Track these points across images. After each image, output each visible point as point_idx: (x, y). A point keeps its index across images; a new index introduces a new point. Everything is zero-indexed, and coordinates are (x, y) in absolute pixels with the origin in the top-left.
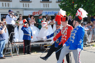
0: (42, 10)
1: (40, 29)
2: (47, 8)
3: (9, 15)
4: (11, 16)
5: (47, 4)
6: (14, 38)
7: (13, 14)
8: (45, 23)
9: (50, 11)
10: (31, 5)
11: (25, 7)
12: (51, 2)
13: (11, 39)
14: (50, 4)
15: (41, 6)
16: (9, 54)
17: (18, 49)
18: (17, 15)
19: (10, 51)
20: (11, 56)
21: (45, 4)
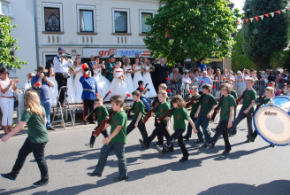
0: (115, 48)
1: (111, 80)
2: (124, 44)
5: (124, 37)
9: (129, 50)
10: (96, 40)
11: (86, 43)
12: (130, 34)
13: (62, 98)
14: (129, 38)
15: (114, 40)
19: (60, 118)
20: (63, 127)
21: (120, 37)
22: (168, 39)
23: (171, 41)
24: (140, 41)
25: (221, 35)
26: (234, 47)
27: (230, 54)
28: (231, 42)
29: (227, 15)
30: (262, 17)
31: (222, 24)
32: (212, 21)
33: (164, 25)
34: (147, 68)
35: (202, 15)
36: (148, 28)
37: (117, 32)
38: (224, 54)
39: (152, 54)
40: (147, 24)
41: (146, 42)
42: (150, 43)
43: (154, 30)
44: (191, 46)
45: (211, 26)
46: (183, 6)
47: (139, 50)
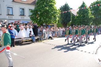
0: (20, 20)
5: (23, 17)
8: (22, 27)
9: (25, 21)
12: (25, 16)
15: (20, 18)
21: (22, 17)
22: (38, 17)
23: (39, 18)
24: (29, 18)
25: (55, 17)
26: (58, 20)
27: (57, 22)
28: (58, 19)
29: (56, 10)
30: (66, 12)
31: (55, 12)
32: (52, 12)
33: (37, 13)
34: (31, 27)
35: (49, 10)
36: (31, 14)
37: (21, 15)
38: (55, 22)
39: (32, 22)
40: (31, 12)
41: (31, 18)
42: (32, 18)
43: (33, 14)
44: (45, 19)
45: (51, 13)
46: (43, 7)
47: (28, 21)
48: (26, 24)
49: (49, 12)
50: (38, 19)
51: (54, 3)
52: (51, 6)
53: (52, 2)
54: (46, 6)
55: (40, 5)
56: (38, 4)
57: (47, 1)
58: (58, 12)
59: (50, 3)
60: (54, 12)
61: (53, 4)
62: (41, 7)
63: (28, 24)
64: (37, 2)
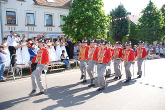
0: (46, 33)
3: (11, 36)
4: (13, 37)
5: (51, 28)
6: (16, 60)
7: (15, 35)
9: (53, 34)
12: (54, 26)
14: (53, 28)
15: (45, 29)
16: (12, 77)
17: (21, 71)
18: (19, 36)
20: (13, 79)
21: (49, 28)
22: (74, 28)
23: (76, 30)
24: (60, 30)
25: (102, 27)
26: (108, 33)
27: (106, 36)
28: (107, 31)
29: (104, 16)
30: (121, 18)
31: (103, 20)
32: (97, 19)
33: (72, 21)
35: (92, 16)
36: (63, 23)
37: (47, 25)
38: (104, 36)
39: (65, 36)
40: (63, 20)
41: (63, 30)
42: (65, 30)
43: (67, 23)
44: (86, 31)
45: (97, 21)
46: (82, 11)
47: (59, 35)
48: (55, 40)
49: (93, 19)
50: (74, 31)
51: (100, 4)
52: (96, 9)
53: (97, 3)
54: (87, 10)
55: (77, 8)
56: (74, 7)
57: (89, 2)
58: (107, 19)
59: (94, 5)
60: (101, 20)
61: (98, 6)
62: (80, 11)
63: (58, 39)
64: (73, 4)
